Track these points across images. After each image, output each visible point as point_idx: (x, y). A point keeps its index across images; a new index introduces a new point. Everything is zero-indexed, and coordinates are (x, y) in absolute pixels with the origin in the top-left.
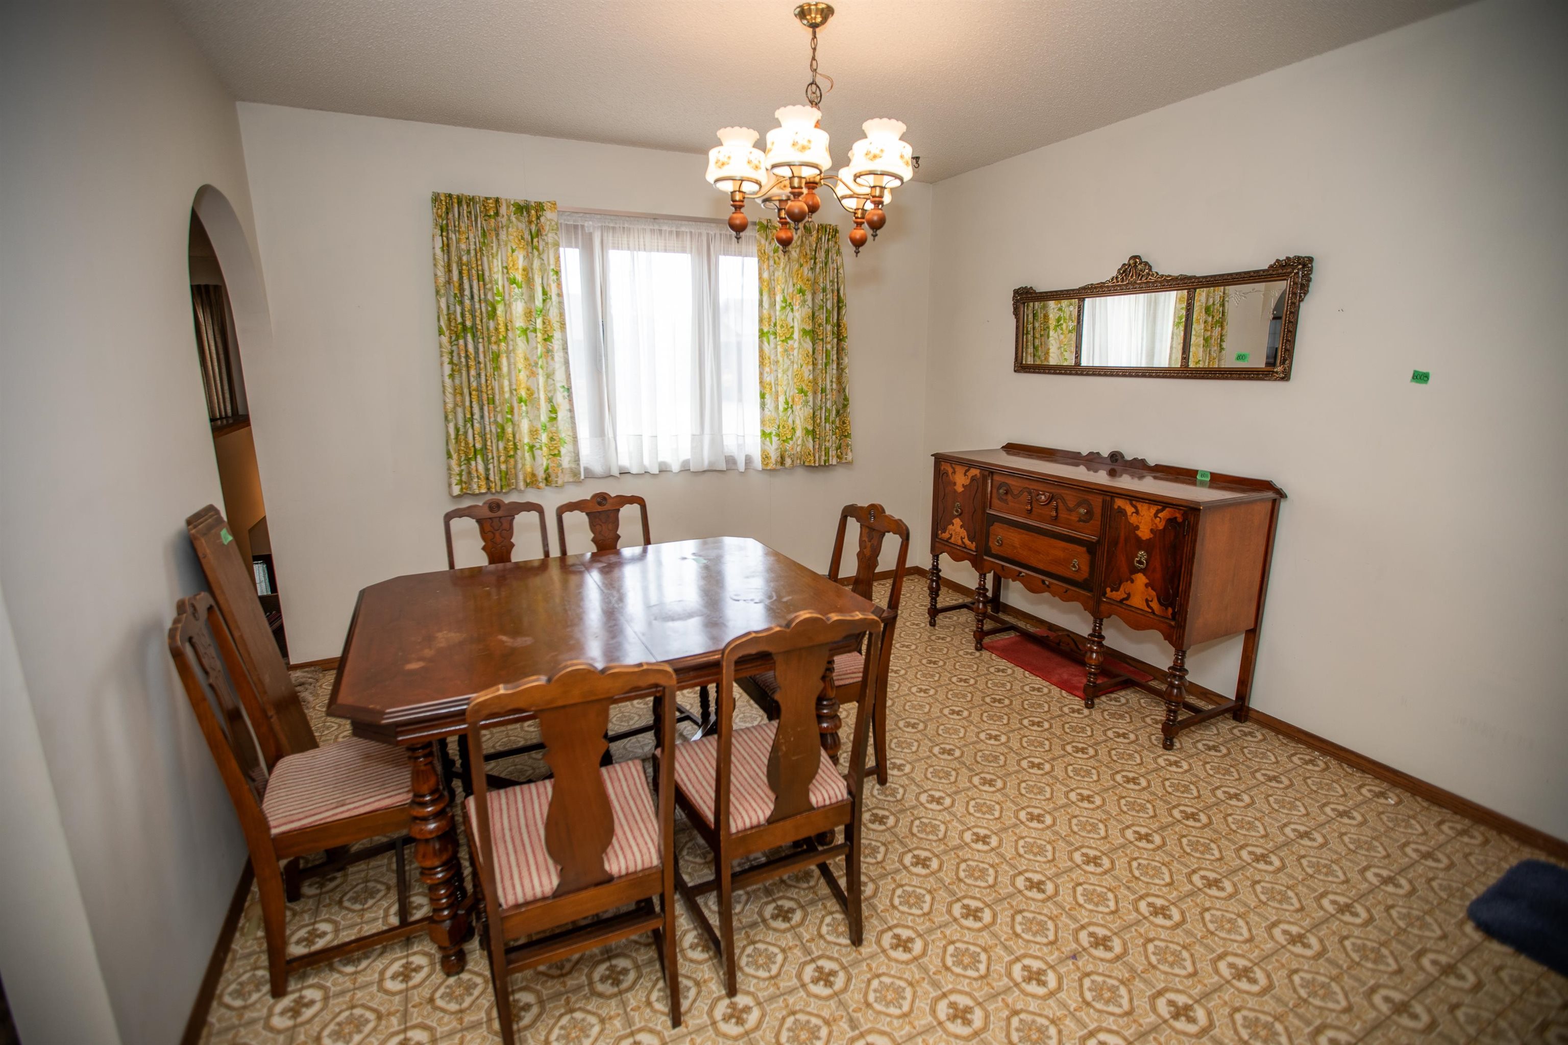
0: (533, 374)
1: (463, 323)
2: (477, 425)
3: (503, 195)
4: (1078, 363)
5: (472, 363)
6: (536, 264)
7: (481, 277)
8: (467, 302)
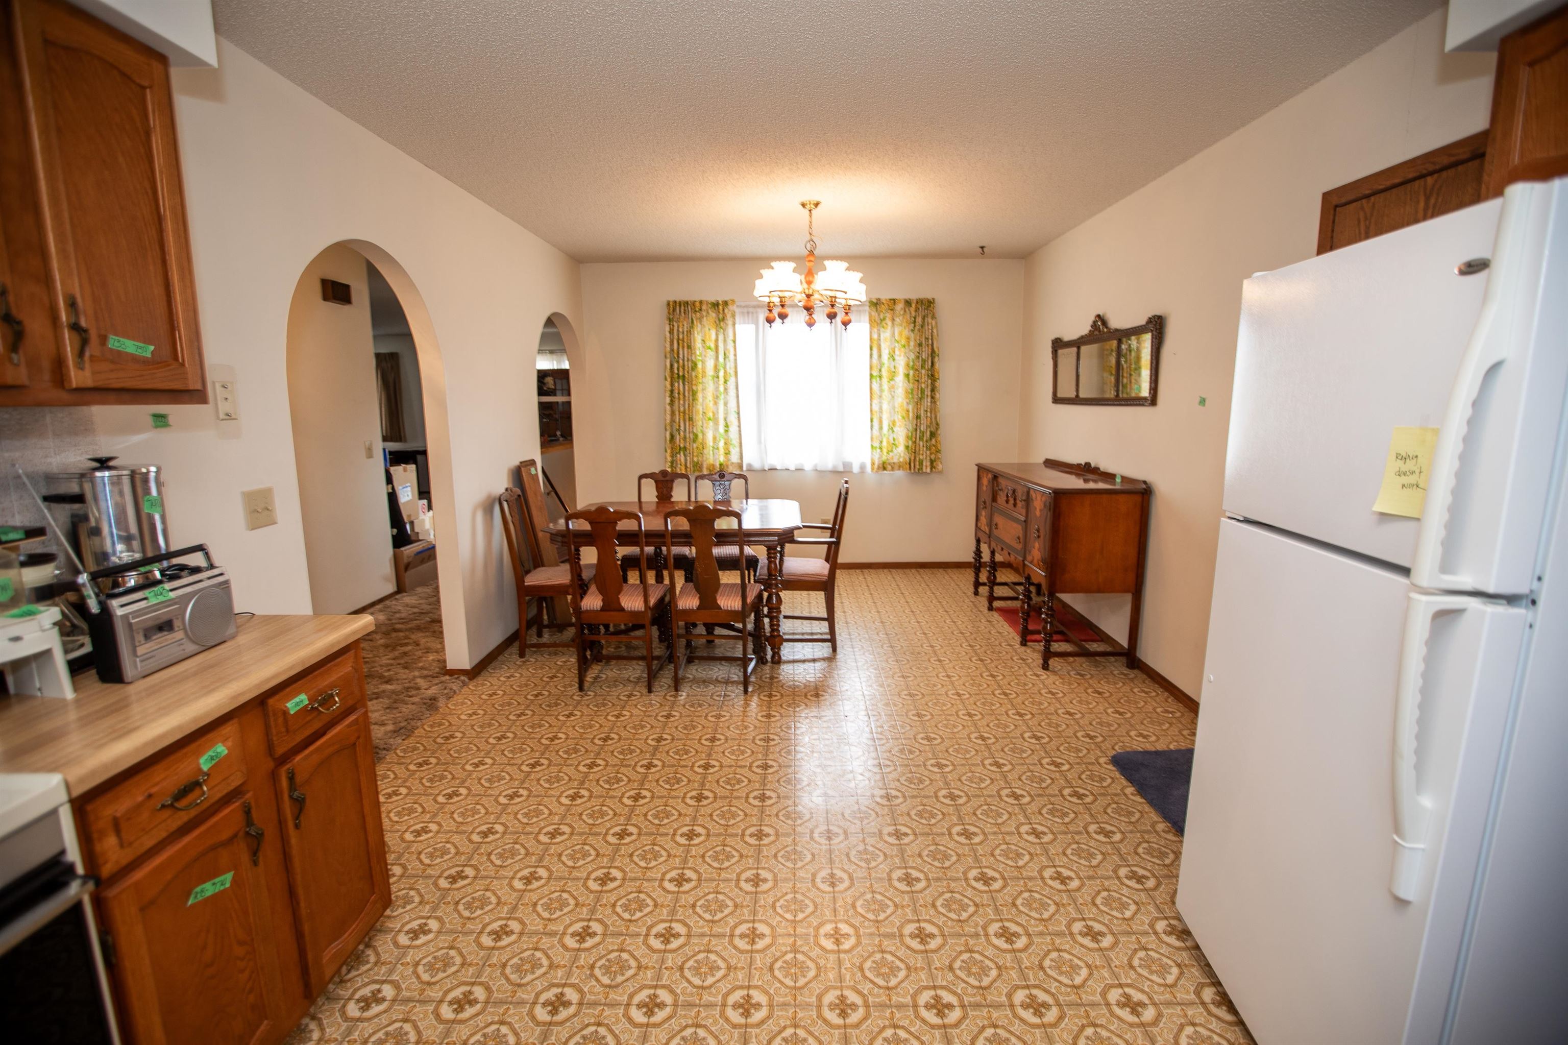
0: (716, 403)
1: (678, 374)
2: (682, 433)
3: (704, 298)
4: (1077, 396)
5: (681, 397)
6: (721, 337)
7: (689, 347)
8: (681, 361)
